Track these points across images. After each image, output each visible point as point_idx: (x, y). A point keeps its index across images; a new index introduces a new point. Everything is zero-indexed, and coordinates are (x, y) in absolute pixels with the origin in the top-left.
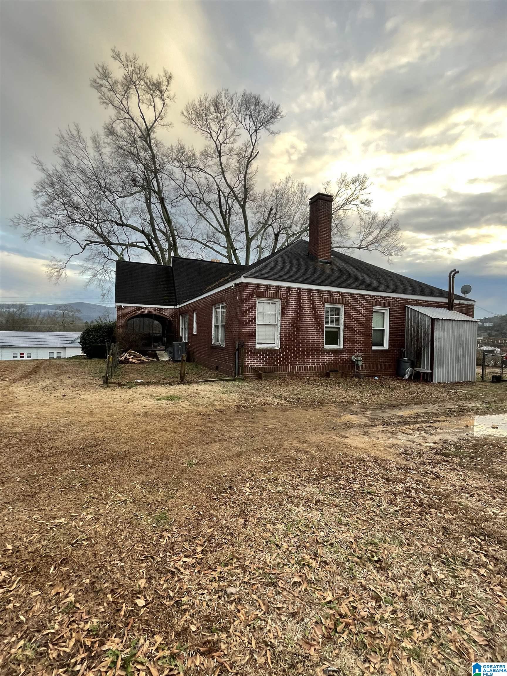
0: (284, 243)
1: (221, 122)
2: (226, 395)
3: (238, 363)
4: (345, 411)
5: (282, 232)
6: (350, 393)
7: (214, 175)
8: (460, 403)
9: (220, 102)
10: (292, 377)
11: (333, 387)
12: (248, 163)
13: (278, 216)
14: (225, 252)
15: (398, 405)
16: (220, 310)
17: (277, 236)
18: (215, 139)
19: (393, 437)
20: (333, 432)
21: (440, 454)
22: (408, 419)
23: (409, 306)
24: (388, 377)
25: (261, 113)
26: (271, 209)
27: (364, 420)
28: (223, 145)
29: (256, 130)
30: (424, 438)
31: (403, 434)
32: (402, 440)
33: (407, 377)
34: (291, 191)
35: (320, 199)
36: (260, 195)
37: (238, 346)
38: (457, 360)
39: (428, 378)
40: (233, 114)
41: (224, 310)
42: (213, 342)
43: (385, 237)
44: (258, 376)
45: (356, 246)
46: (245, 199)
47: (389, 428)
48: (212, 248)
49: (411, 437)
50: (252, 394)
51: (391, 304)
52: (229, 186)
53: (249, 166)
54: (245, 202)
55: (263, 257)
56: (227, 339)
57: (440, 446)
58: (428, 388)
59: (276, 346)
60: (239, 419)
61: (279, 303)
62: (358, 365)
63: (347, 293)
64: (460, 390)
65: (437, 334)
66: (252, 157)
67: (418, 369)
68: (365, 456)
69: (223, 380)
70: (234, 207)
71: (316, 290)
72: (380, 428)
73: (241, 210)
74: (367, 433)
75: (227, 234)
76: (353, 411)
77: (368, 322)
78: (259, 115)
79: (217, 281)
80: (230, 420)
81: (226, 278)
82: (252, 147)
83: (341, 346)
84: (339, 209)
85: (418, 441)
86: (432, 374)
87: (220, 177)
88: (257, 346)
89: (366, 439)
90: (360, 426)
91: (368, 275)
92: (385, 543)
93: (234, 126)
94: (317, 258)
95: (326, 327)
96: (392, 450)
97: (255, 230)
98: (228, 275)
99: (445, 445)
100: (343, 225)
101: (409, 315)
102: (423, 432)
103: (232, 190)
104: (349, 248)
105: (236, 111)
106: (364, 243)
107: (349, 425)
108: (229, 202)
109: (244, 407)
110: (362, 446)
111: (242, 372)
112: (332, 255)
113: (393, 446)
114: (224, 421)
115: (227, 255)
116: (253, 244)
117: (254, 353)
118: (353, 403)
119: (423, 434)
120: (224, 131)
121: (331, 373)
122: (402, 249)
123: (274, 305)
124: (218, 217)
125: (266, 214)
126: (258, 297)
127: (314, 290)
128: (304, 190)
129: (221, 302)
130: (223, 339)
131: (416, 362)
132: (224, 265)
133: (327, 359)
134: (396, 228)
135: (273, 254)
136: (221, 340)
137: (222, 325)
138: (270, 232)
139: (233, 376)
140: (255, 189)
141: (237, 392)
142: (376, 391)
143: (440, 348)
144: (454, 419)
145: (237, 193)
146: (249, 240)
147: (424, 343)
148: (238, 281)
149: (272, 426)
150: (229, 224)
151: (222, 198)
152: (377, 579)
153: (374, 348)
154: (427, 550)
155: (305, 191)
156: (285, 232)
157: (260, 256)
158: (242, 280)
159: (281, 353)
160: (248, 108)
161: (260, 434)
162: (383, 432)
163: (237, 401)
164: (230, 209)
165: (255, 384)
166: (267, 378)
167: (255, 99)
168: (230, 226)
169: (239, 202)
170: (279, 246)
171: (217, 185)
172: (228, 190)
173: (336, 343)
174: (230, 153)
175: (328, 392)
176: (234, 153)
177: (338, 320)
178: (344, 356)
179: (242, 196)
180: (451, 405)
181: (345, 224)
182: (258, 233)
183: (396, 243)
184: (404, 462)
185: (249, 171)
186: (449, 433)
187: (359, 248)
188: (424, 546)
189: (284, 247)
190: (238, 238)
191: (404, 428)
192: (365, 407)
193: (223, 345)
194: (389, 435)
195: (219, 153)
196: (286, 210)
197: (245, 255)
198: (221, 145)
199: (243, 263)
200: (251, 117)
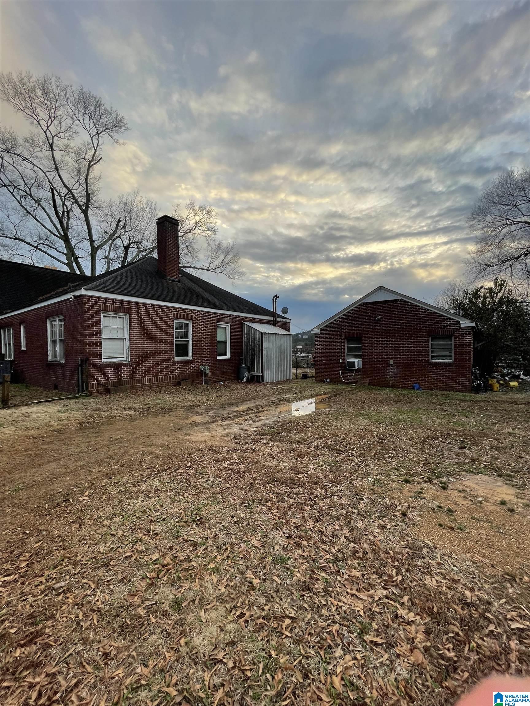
0: (135, 257)
1: (53, 111)
2: (67, 414)
3: (82, 380)
4: (192, 413)
5: (132, 245)
6: (198, 397)
7: (45, 170)
8: (279, 396)
9: (50, 88)
10: (144, 389)
11: (183, 394)
12: (89, 167)
13: (127, 229)
14: (64, 259)
15: (236, 403)
16: (57, 323)
17: (126, 248)
18: (45, 128)
19: (228, 428)
20: (179, 432)
21: (260, 435)
22: (242, 413)
23: (245, 323)
24: (230, 381)
25: (103, 117)
26: (119, 221)
27: (208, 418)
28: (56, 138)
29: (98, 134)
30: (251, 425)
31: (236, 425)
32: (235, 429)
33: (245, 380)
34: (140, 205)
35: (167, 221)
36: (105, 204)
37: (82, 362)
38: (280, 364)
39: (259, 380)
40: (67, 106)
41: (63, 323)
42: (50, 358)
43: (228, 263)
44: (106, 390)
45: (205, 268)
46: (87, 204)
47: (226, 422)
48: (46, 253)
49: (241, 426)
50: (99, 410)
51: (232, 320)
52: (65, 186)
53: (91, 169)
54: (87, 207)
55: (111, 269)
56: (66, 355)
57: (260, 429)
58: (259, 387)
59: (126, 360)
60: (81, 436)
61: (127, 318)
62: (205, 373)
63: (194, 310)
64: (280, 387)
65: (265, 345)
66: (95, 162)
67: (253, 373)
68: (203, 446)
69: (63, 399)
70: (73, 209)
71: (164, 306)
72: (219, 423)
73: (82, 215)
74: (208, 429)
75: (66, 239)
76: (199, 413)
77: (213, 336)
78: (100, 119)
79: (54, 290)
80: (69, 438)
81: (65, 288)
82: (94, 151)
83: (190, 357)
84: (189, 232)
85: (246, 428)
86: (262, 376)
87: (53, 173)
88: (104, 361)
89: (207, 433)
90: (203, 424)
91: (213, 295)
92: (207, 505)
93: (69, 121)
94: (166, 276)
95: (176, 341)
96: (225, 438)
97: (101, 239)
98: (67, 285)
99: (264, 428)
100: (193, 247)
101: (246, 330)
102: (250, 421)
103: (70, 191)
104: (199, 269)
105: (71, 105)
106: (212, 266)
107: (194, 425)
108: (68, 203)
109: (88, 423)
110: (203, 439)
111: (87, 388)
112: (181, 274)
113: (227, 435)
114: (63, 440)
115: (66, 262)
116: (100, 254)
117: (101, 368)
118: (200, 406)
119: (251, 422)
120: (56, 122)
121: (182, 382)
122: (242, 274)
123: (122, 320)
124: (53, 219)
125: (114, 225)
126: (102, 310)
127: (162, 306)
128: (153, 208)
129: (57, 315)
130: (62, 354)
131: (251, 369)
132: (62, 274)
133: (178, 370)
134: (237, 256)
135: (123, 266)
136: (60, 355)
137: (60, 340)
138: (119, 244)
139: (75, 394)
140: (99, 196)
141: (80, 409)
142: (220, 394)
143: (267, 356)
144: (273, 408)
145: (77, 196)
146: (94, 250)
147: (257, 352)
148: (77, 293)
149: (118, 437)
150: (68, 228)
151: (57, 198)
152: (197, 531)
153: (219, 358)
154: (237, 502)
155: (155, 209)
156: (135, 246)
157: (108, 267)
158: (83, 292)
159: (131, 366)
160: (86, 107)
161: (104, 446)
162: (221, 425)
163: (79, 419)
164: (68, 212)
165: (102, 399)
166: (116, 391)
167: (95, 100)
168: (70, 231)
169: (80, 206)
170: (129, 259)
171: (49, 181)
172: (64, 191)
173: (186, 354)
174: (66, 149)
175: (178, 399)
176: (71, 150)
177: (187, 334)
178: (193, 366)
179: (83, 200)
180: (274, 399)
181: (195, 247)
182: (105, 243)
183: (238, 269)
184: (233, 445)
185: (91, 175)
186: (268, 419)
187: (208, 270)
188: (235, 500)
189: (135, 260)
190: (81, 246)
191: (237, 420)
192: (209, 408)
193: (63, 361)
194: (226, 427)
195: (51, 146)
196: (136, 224)
197: (90, 264)
198: (53, 137)
199: (88, 273)
200: (90, 117)
